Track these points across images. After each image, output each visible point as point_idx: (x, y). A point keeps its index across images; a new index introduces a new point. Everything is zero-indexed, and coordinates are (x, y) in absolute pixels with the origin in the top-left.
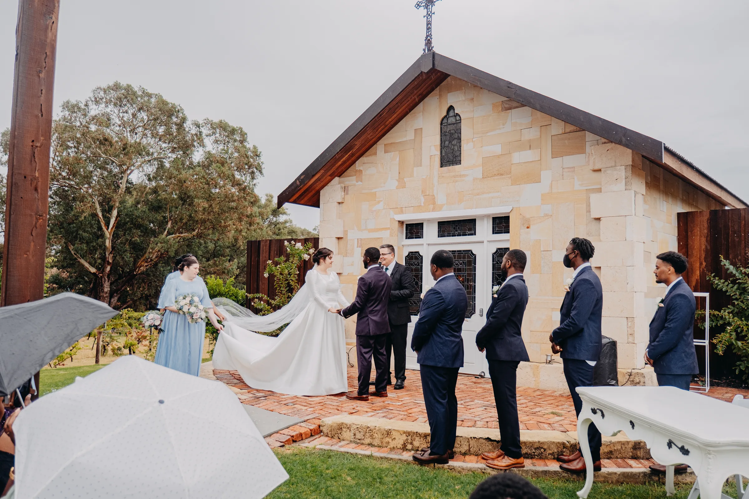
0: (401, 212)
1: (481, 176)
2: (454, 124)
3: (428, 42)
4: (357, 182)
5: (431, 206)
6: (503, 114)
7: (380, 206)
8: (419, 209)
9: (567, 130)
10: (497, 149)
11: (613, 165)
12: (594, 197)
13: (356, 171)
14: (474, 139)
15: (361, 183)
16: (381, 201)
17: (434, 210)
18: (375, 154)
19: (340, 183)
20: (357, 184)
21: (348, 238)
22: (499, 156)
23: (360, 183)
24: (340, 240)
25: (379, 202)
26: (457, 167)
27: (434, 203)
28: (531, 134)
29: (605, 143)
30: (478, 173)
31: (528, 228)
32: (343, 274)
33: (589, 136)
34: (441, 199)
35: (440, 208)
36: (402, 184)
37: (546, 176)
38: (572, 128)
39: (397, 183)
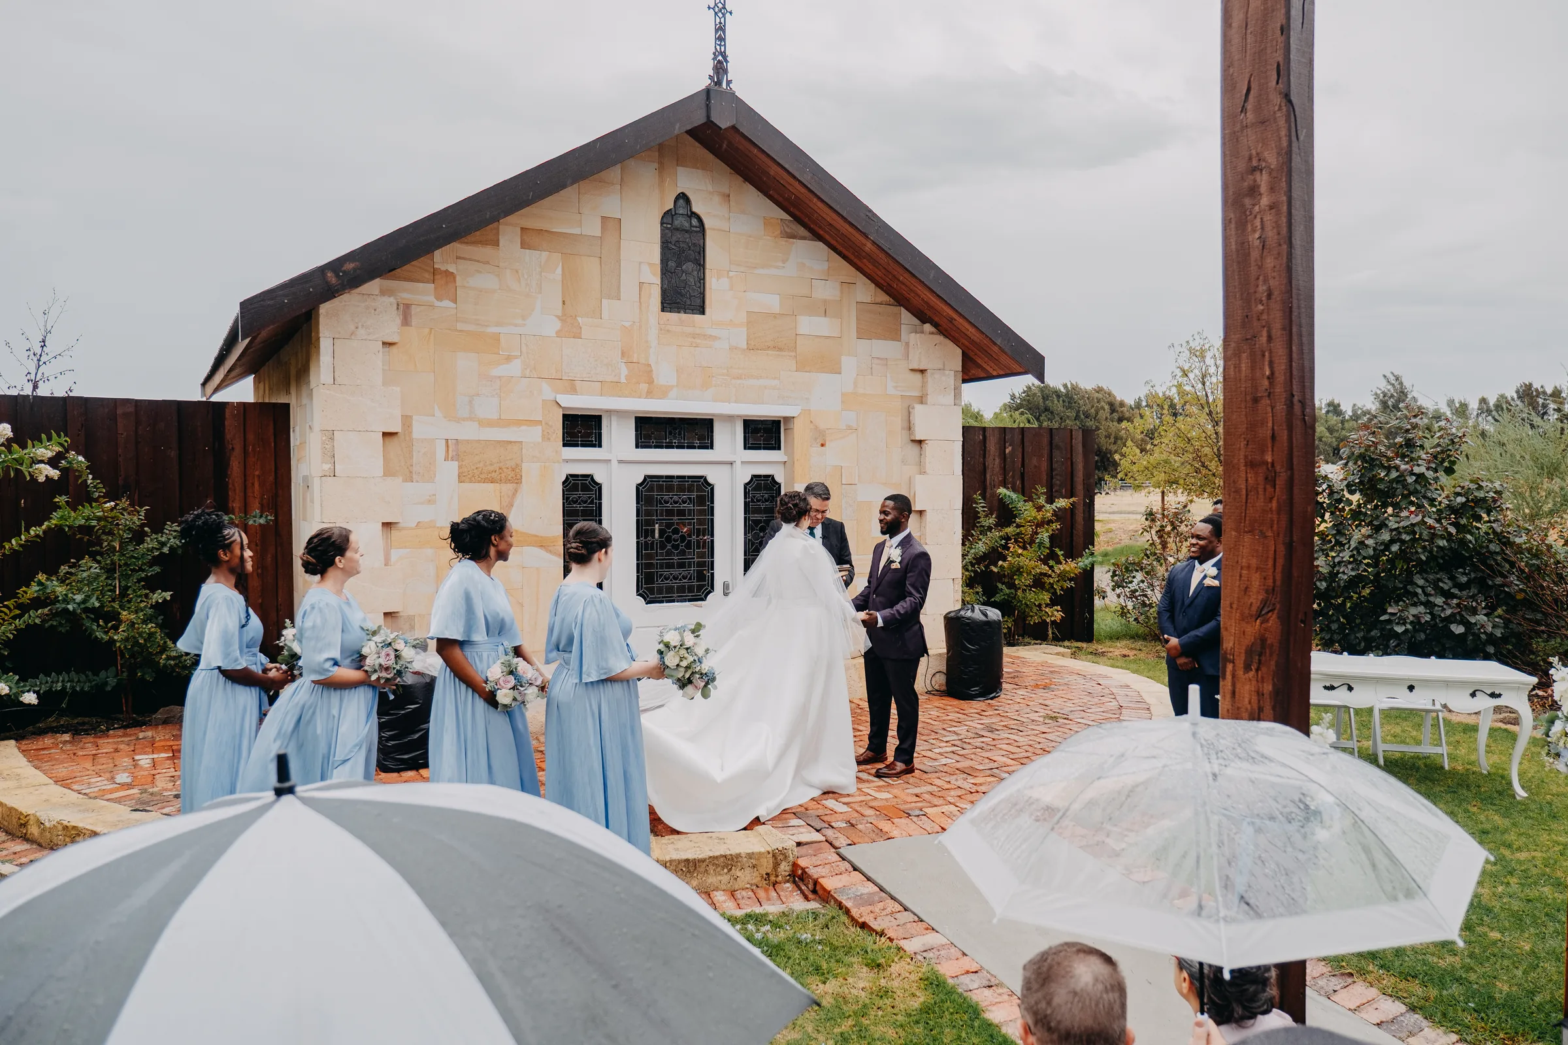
0: (572, 389)
1: (745, 347)
2: (687, 231)
3: (720, 68)
4: (439, 298)
5: (644, 387)
6: (783, 242)
7: (514, 368)
8: (613, 387)
9: (879, 300)
10: (773, 303)
11: (941, 367)
12: (919, 409)
13: (435, 272)
14: (731, 274)
15: (452, 305)
16: (516, 357)
17: (649, 394)
18: (496, 243)
19: (383, 292)
20: (437, 303)
21: (415, 435)
22: (775, 316)
23: (447, 303)
24: (388, 439)
25: (509, 359)
26: (698, 317)
27: (651, 382)
28: (827, 291)
29: (933, 333)
30: (740, 338)
31: (822, 445)
32: (400, 525)
33: (906, 316)
34: (665, 374)
35: (664, 393)
36: (570, 328)
37: (849, 364)
38: (886, 298)
39: (558, 325)
